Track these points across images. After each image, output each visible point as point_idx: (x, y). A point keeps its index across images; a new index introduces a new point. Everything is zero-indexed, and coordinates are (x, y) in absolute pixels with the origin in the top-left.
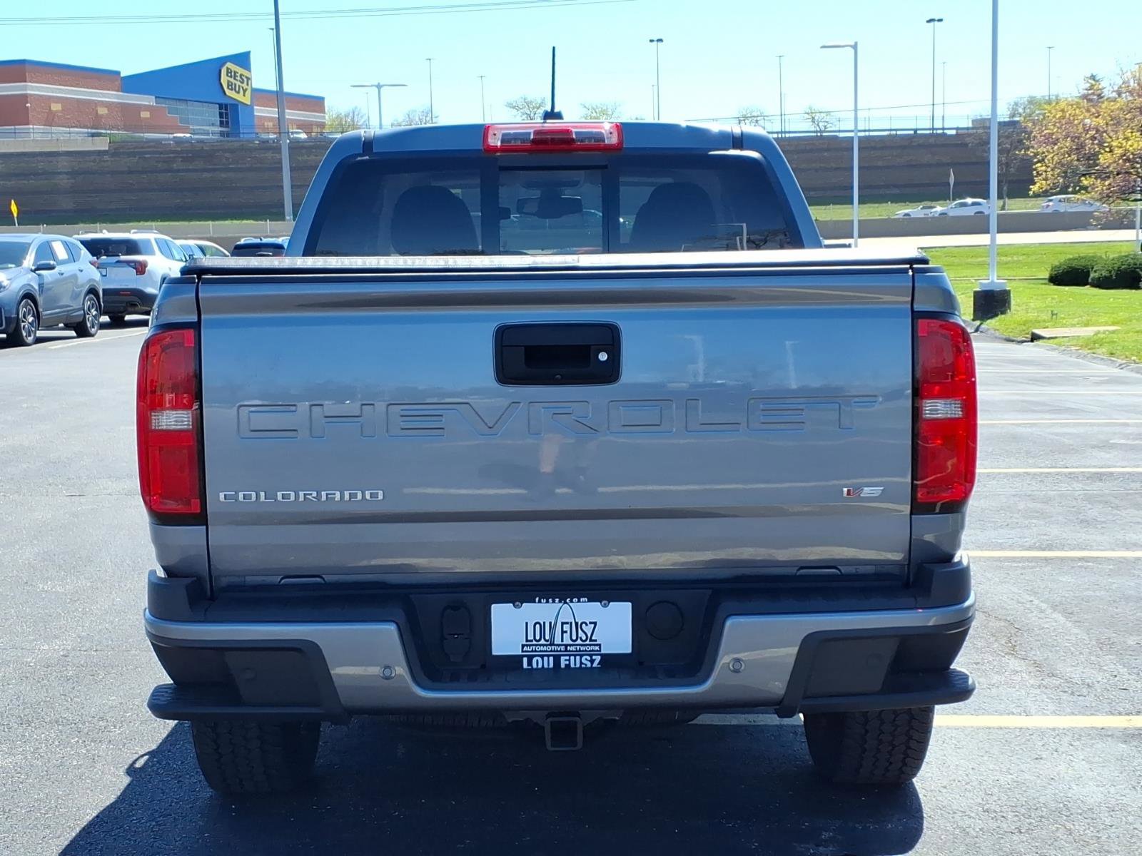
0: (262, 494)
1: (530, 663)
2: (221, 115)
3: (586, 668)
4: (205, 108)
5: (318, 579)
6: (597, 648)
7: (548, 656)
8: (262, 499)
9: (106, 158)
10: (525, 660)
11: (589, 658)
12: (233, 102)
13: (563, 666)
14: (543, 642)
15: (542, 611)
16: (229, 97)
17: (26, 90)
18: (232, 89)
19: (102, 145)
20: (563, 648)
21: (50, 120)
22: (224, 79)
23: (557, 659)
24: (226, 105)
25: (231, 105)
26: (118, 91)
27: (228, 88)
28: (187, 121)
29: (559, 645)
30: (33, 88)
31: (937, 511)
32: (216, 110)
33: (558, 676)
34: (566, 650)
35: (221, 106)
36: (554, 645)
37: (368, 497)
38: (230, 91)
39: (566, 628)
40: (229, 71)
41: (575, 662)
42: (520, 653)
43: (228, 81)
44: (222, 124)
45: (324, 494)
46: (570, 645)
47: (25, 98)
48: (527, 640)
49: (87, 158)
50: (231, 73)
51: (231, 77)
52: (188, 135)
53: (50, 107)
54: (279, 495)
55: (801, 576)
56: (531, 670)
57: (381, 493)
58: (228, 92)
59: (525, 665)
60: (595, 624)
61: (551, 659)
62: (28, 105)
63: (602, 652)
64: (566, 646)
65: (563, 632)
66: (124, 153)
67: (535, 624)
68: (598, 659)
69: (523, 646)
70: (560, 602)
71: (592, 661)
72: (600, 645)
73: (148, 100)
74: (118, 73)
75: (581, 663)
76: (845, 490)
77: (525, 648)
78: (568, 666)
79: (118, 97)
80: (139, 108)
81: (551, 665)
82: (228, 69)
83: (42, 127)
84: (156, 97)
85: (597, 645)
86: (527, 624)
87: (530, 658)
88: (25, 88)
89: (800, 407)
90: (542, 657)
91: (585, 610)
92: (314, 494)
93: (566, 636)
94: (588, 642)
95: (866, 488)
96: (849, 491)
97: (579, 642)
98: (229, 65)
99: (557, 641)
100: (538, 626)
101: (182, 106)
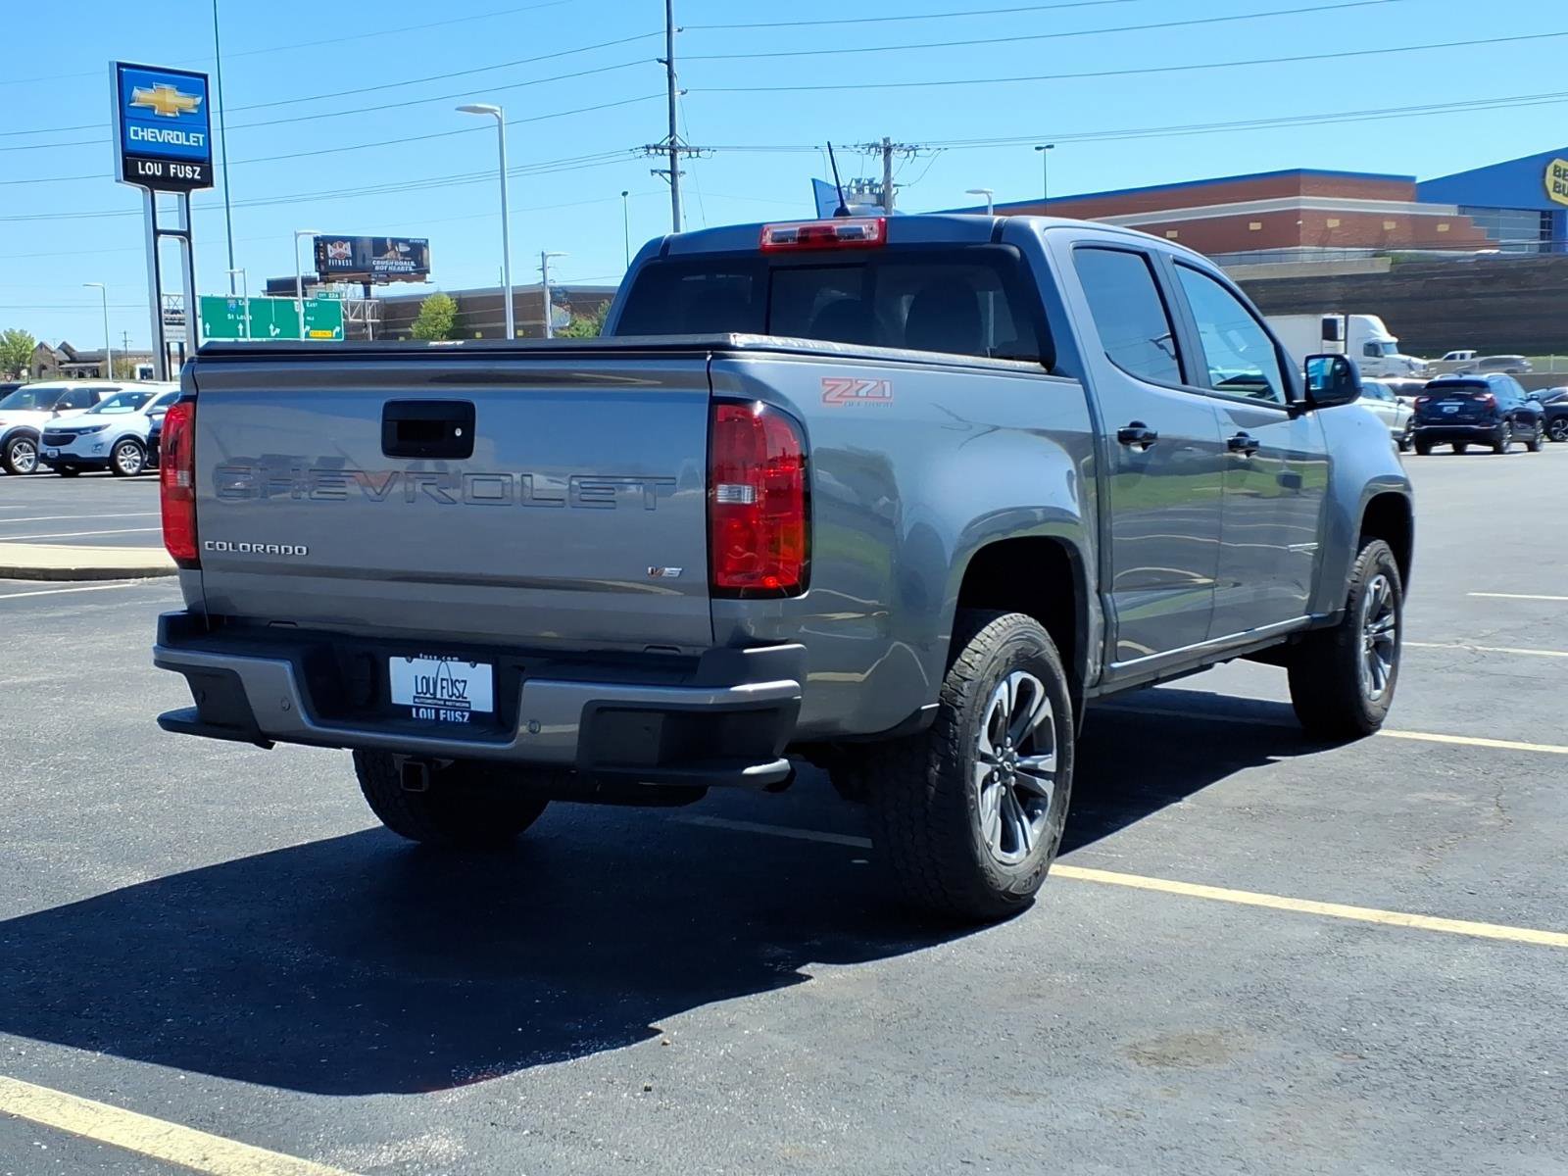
0: (230, 545)
1: (417, 714)
2: (1543, 225)
3: (458, 723)
4: (1522, 217)
5: (293, 626)
6: (467, 705)
7: (431, 708)
8: (231, 549)
9: (1385, 283)
10: (414, 710)
11: (460, 713)
12: (1561, 208)
13: (442, 719)
14: (428, 695)
15: (426, 666)
16: (1556, 202)
17: (1299, 205)
18: (1559, 192)
19: (1382, 266)
20: (442, 703)
21: (1325, 239)
22: (1550, 180)
23: (437, 711)
24: (1551, 212)
25: (1557, 211)
26: (1410, 201)
27: (1554, 191)
28: (1495, 233)
29: (440, 700)
30: (1307, 202)
31: (741, 596)
32: (1537, 218)
33: (438, 727)
34: (445, 705)
35: (1543, 214)
36: (435, 698)
37: (296, 551)
38: (1557, 194)
39: (445, 683)
40: (1557, 170)
41: (452, 716)
42: (411, 703)
43: (1556, 182)
44: (1543, 236)
45: (268, 547)
46: (449, 701)
47: (1296, 214)
48: (417, 693)
49: (1364, 284)
50: (1559, 171)
51: (1559, 176)
52: (1495, 251)
53: (1326, 224)
54: (241, 545)
55: (650, 654)
56: (418, 719)
57: (304, 549)
58: (1554, 196)
59: (414, 715)
60: (465, 682)
61: (433, 711)
62: (1300, 222)
63: (472, 709)
64: (445, 700)
65: (443, 688)
66: (1410, 276)
67: (424, 677)
68: (467, 714)
69: (415, 697)
70: (438, 659)
71: (463, 717)
72: (469, 702)
73: (1449, 210)
74: (1413, 179)
75: (455, 718)
76: (650, 569)
77: (416, 700)
78: (445, 719)
79: (1409, 208)
80: (1437, 220)
81: (433, 717)
82: (1556, 166)
83: (1314, 248)
84: (1459, 206)
85: (466, 702)
86: (416, 677)
87: (418, 709)
88: (1297, 203)
89: (613, 486)
90: (426, 708)
91: (458, 669)
92: (262, 547)
93: (445, 691)
94: (460, 699)
95: (667, 569)
96: (652, 570)
97: (454, 698)
98: (1557, 162)
99: (439, 696)
100: (424, 681)
101: (1494, 216)
